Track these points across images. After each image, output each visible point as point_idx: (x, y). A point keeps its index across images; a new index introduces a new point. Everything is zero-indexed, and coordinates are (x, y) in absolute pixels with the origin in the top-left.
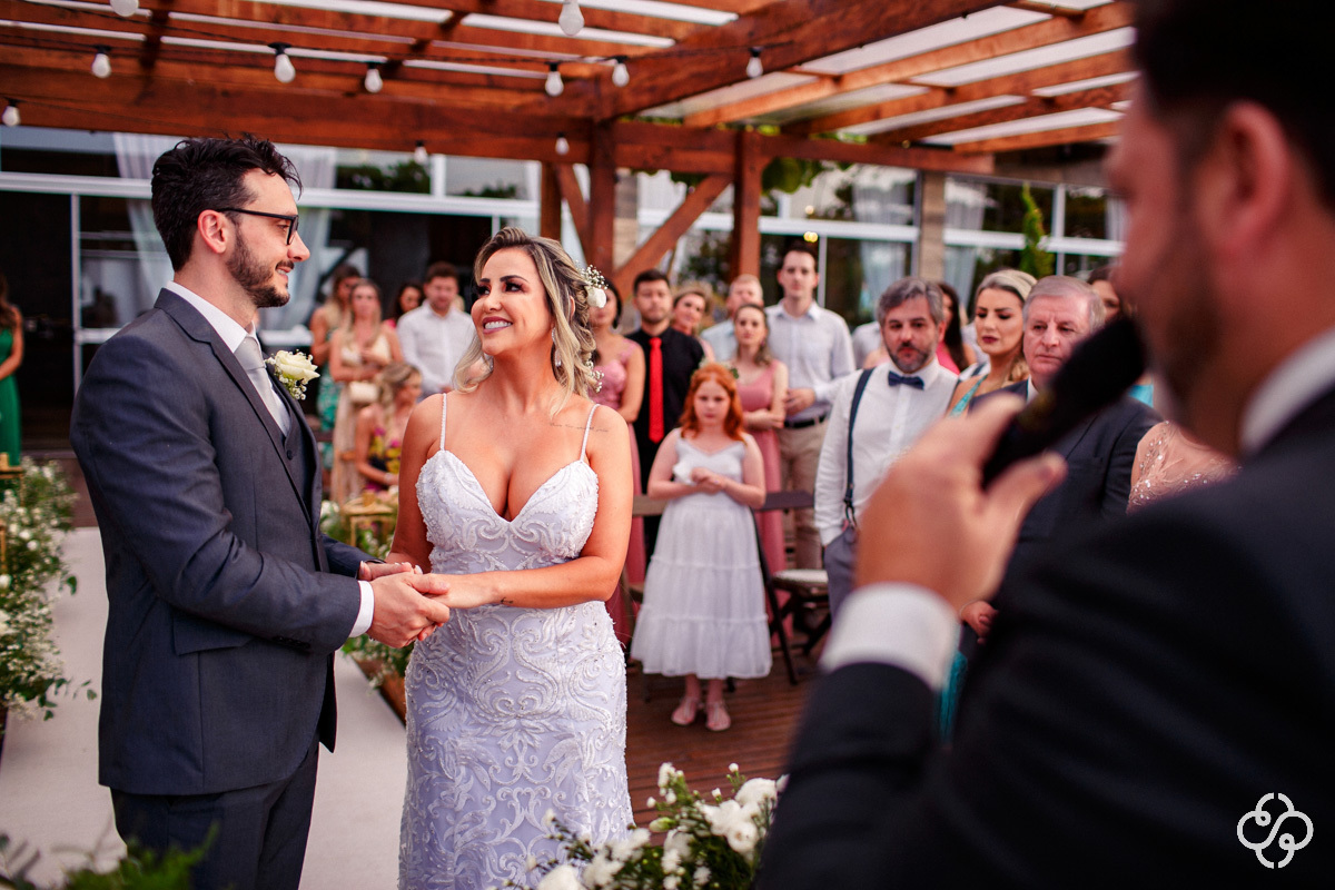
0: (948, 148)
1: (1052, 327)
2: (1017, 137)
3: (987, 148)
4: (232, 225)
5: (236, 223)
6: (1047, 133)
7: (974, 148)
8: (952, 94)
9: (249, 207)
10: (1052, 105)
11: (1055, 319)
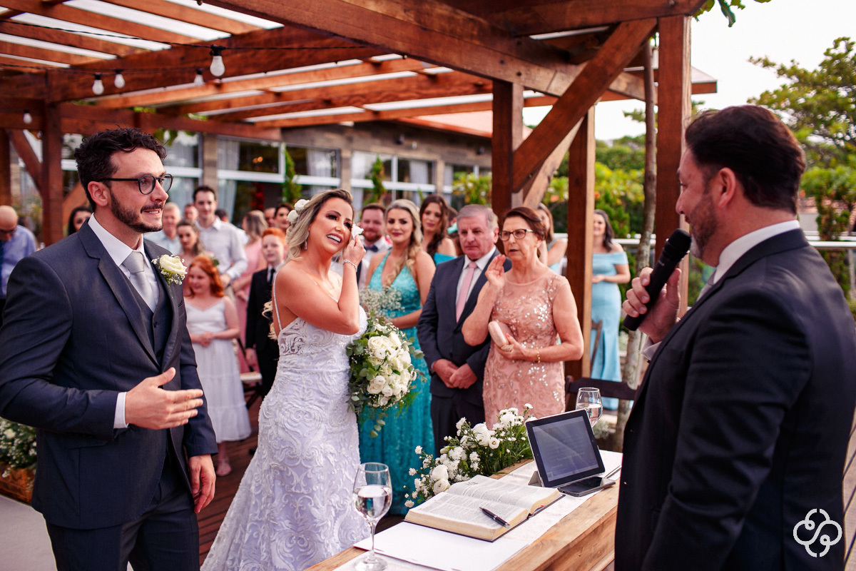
0: (252, 124)
1: (470, 232)
2: (296, 119)
3: (277, 124)
4: (107, 189)
5: (109, 187)
6: (314, 118)
7: (269, 124)
8: (279, 95)
9: (115, 176)
10: (328, 103)
11: (471, 228)
